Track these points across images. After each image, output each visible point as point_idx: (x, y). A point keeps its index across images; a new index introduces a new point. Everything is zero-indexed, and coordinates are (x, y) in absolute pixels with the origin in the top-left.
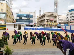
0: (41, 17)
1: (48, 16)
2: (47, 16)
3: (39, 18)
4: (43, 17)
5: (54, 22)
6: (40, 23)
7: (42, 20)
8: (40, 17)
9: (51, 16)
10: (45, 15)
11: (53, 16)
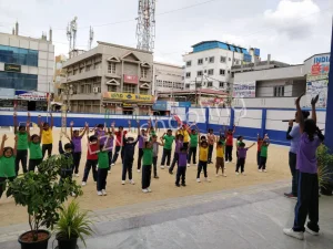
0: (79, 63)
1: (113, 63)
2: (110, 62)
3: (68, 67)
4: (88, 66)
5: (141, 89)
6: (75, 93)
7: (86, 80)
8: (73, 66)
9: (125, 62)
10: (100, 55)
11: (137, 64)
